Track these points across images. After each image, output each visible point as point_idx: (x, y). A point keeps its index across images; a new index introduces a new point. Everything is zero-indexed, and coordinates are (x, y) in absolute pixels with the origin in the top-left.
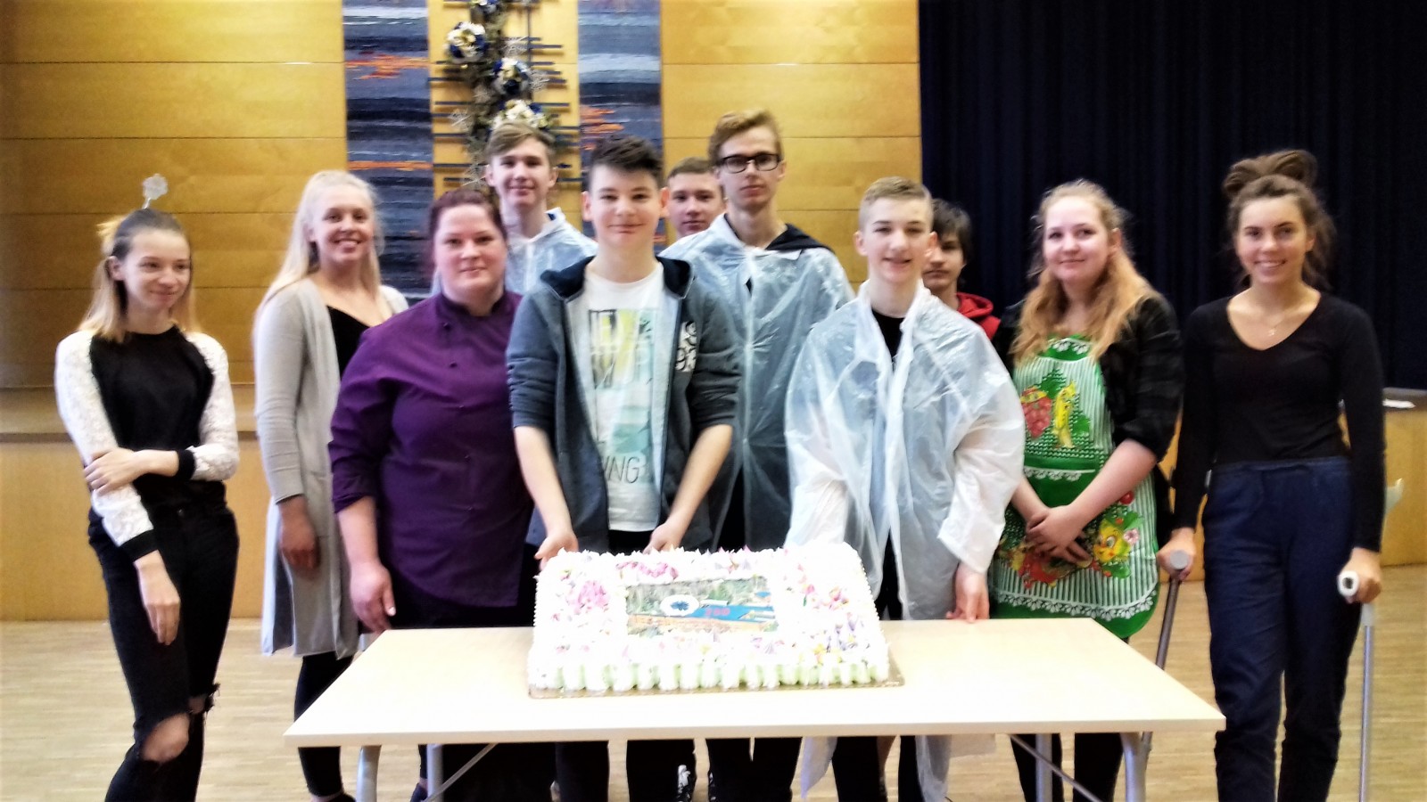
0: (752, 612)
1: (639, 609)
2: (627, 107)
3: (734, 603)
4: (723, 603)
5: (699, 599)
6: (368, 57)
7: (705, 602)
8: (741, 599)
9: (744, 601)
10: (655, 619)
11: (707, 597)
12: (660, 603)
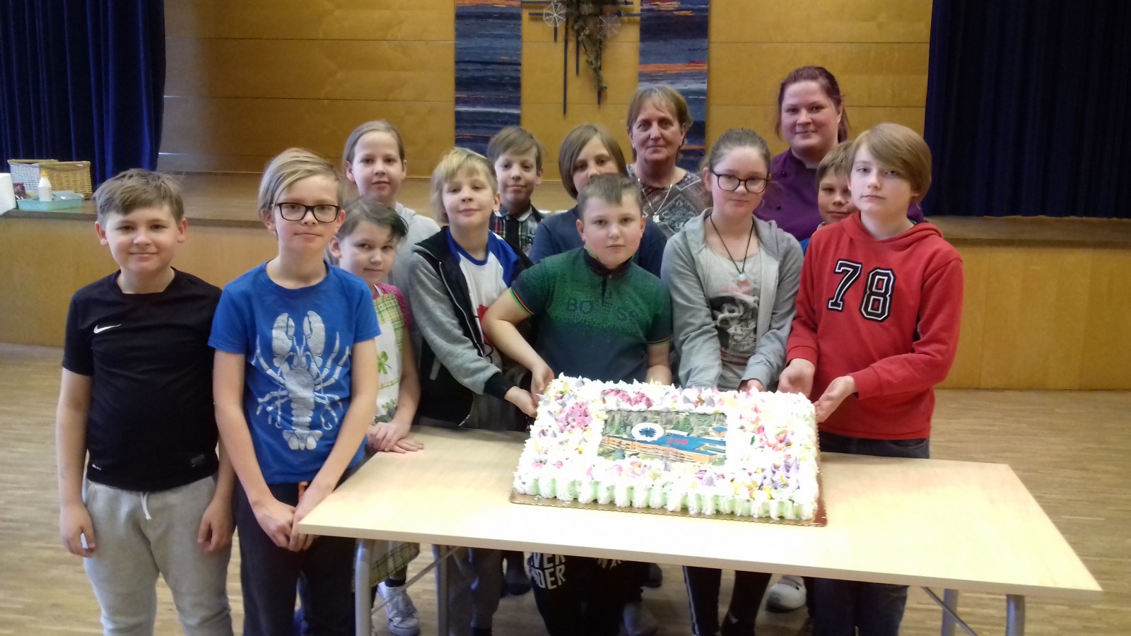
0: (707, 444)
3: (693, 435)
4: (685, 434)
5: (665, 428)
7: (668, 431)
8: (701, 432)
10: (624, 442)
11: (672, 427)
12: (632, 428)
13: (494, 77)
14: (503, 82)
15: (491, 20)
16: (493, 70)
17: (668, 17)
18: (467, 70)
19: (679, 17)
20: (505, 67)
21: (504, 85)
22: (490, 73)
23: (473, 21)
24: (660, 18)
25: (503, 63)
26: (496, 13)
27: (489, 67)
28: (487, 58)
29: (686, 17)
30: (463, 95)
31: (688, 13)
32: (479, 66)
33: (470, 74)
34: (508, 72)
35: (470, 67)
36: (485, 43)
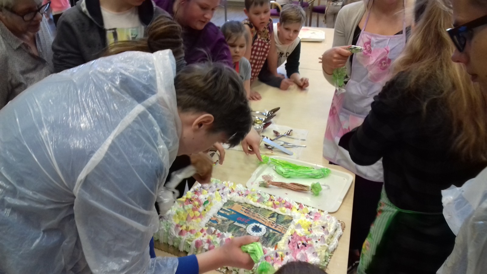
0: (228, 214)
1: (276, 236)
3: (232, 222)
4: (236, 223)
5: (245, 229)
7: (244, 226)
8: (226, 223)
9: (226, 221)
10: (273, 227)
11: (241, 229)
12: (264, 235)
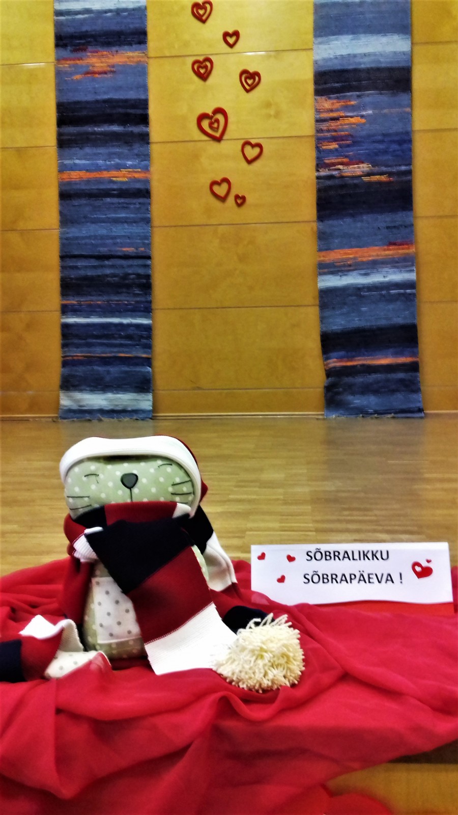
2: (371, 96)
6: (80, 54)
13: (114, 275)
14: (127, 282)
15: (108, 200)
16: (112, 266)
17: (356, 186)
18: (76, 267)
19: (370, 184)
20: (130, 262)
21: (128, 286)
22: (108, 271)
23: (83, 201)
24: (342, 186)
25: (126, 257)
26: (114, 190)
27: (106, 262)
28: (104, 250)
29: (380, 183)
30: (72, 301)
31: (383, 178)
32: (94, 262)
33: (82, 273)
34: (133, 268)
35: (80, 263)
36: (101, 229)
